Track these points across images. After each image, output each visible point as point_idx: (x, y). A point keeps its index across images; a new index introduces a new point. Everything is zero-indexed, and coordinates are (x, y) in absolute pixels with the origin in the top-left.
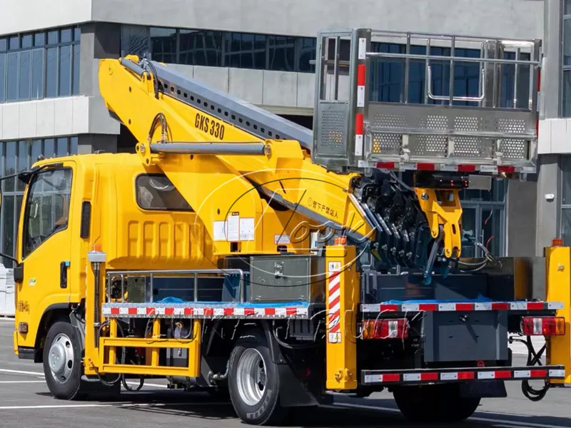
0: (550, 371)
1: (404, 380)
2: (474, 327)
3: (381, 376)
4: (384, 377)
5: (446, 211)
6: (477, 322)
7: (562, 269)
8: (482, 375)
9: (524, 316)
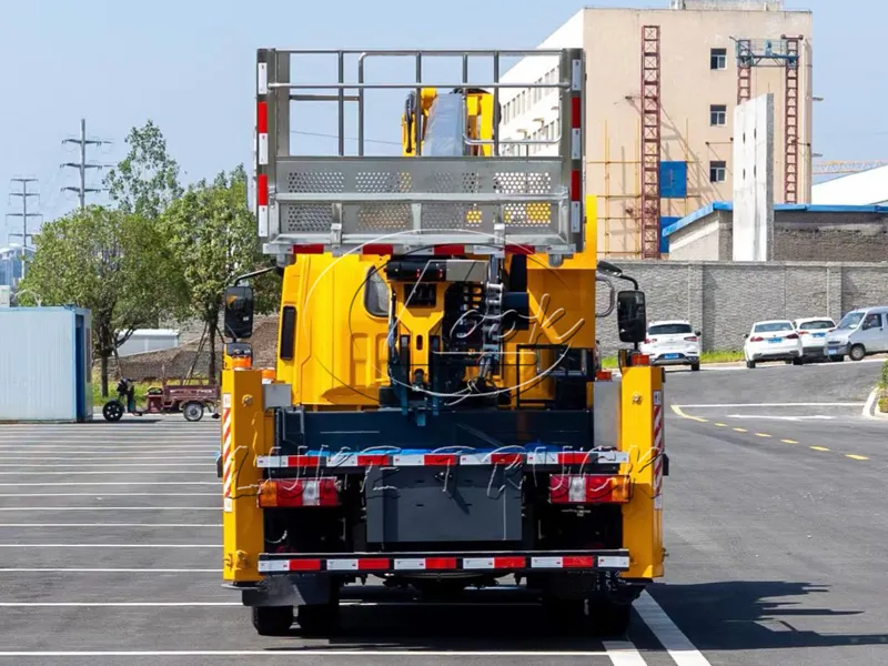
0: (600, 558)
1: (328, 568)
2: (462, 490)
3: (287, 562)
4: (291, 565)
5: (415, 315)
6: (469, 483)
7: (639, 401)
8: (470, 564)
9: (553, 473)
